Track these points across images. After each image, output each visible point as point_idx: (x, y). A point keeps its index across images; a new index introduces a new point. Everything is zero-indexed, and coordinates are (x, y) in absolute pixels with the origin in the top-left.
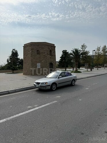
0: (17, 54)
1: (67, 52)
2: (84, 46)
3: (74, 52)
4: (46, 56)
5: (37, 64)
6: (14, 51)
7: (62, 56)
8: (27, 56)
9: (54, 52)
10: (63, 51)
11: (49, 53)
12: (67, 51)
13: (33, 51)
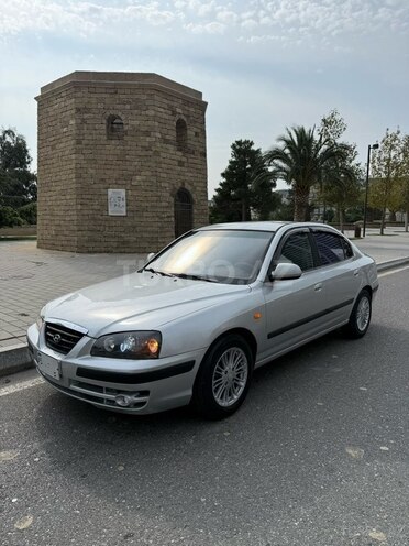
0: (26, 151)
1: (254, 148)
2: (330, 123)
3: (289, 144)
4: (157, 153)
5: (110, 192)
6: (8, 139)
7: (229, 167)
8: (53, 148)
9: (196, 134)
10: (233, 147)
11: (172, 135)
12: (252, 144)
13: (84, 121)
